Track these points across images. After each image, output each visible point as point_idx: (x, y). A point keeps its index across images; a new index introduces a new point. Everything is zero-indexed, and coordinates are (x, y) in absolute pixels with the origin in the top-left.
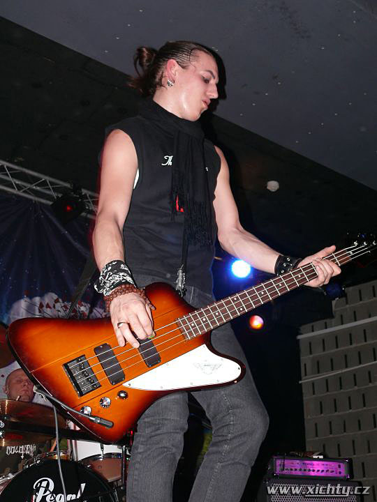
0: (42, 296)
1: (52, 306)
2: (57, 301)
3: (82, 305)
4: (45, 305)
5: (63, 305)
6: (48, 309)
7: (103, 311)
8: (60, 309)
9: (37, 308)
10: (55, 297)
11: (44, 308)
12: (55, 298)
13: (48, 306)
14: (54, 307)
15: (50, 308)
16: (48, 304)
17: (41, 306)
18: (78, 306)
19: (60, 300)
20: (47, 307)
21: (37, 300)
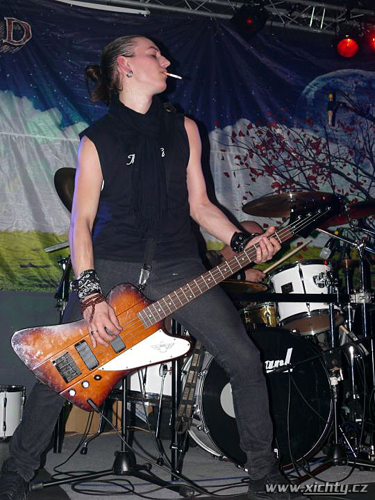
0: (233, 124)
1: (245, 133)
2: (250, 127)
3: (277, 128)
4: (237, 134)
5: (256, 130)
6: (242, 137)
7: (300, 130)
8: (254, 135)
9: (229, 138)
10: (247, 122)
11: (238, 136)
12: (248, 124)
13: (241, 134)
14: (248, 134)
15: (244, 135)
16: (240, 131)
17: (234, 135)
18: (273, 129)
19: (254, 126)
20: (240, 136)
21: (229, 129)
